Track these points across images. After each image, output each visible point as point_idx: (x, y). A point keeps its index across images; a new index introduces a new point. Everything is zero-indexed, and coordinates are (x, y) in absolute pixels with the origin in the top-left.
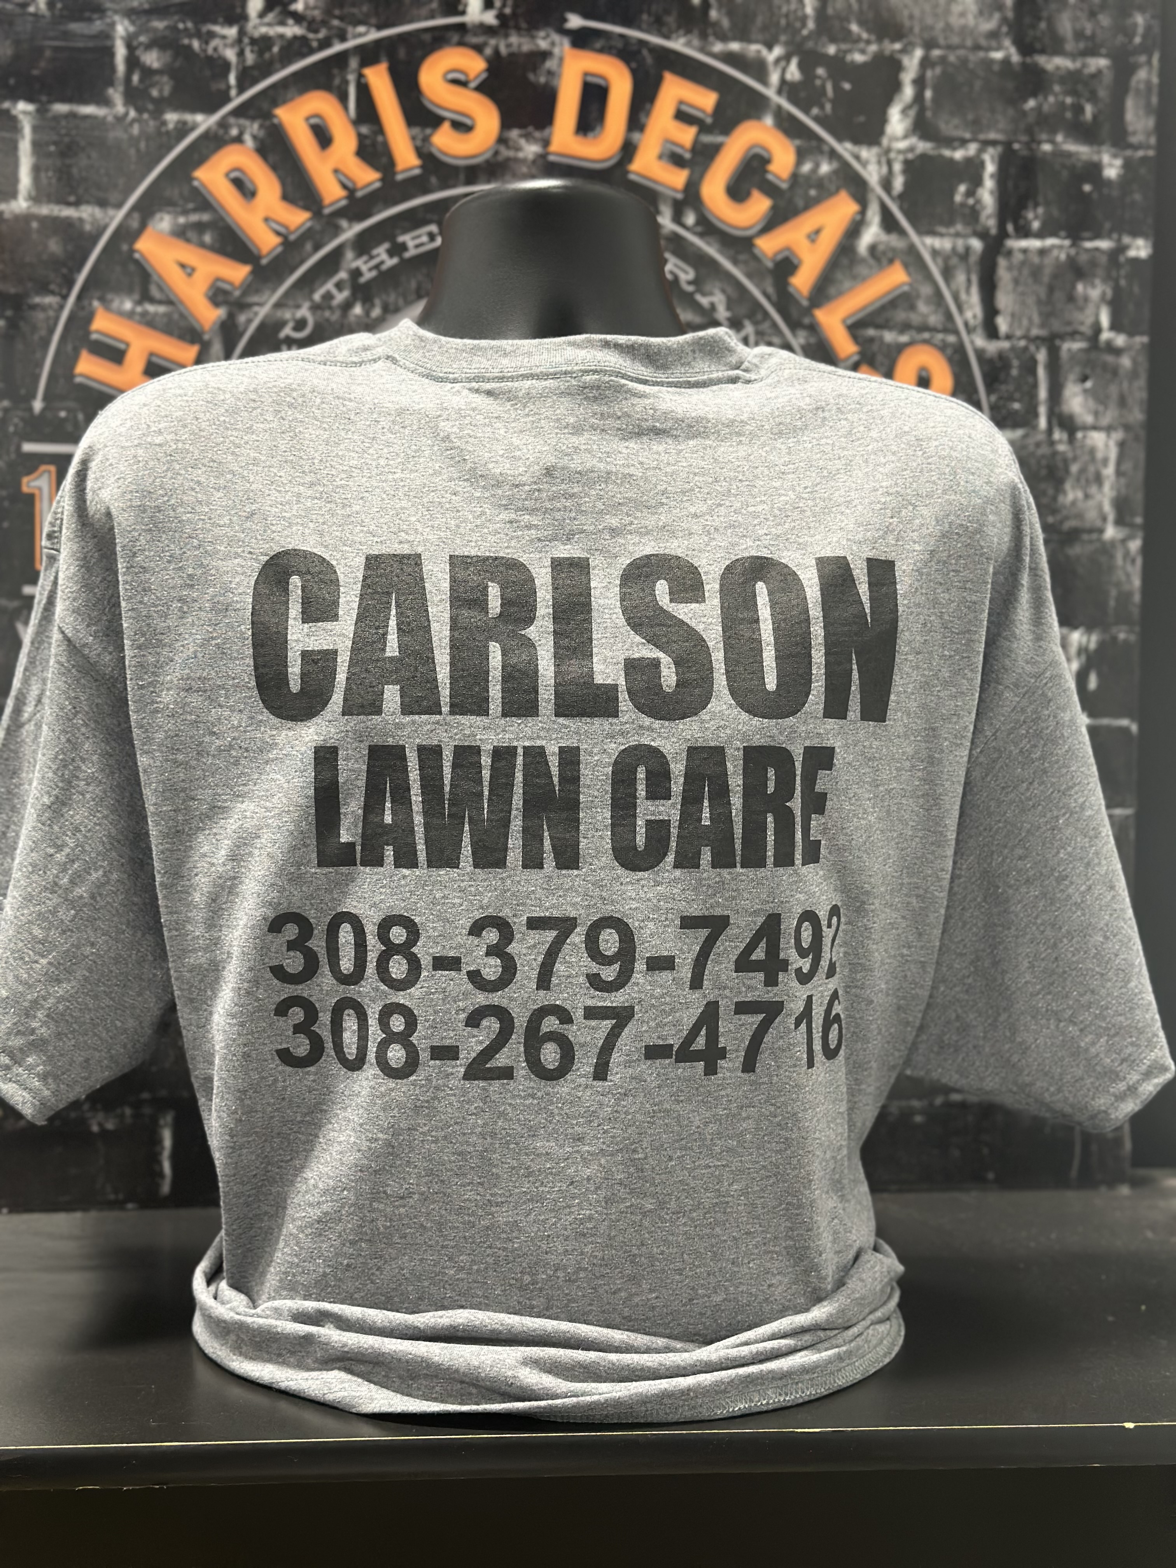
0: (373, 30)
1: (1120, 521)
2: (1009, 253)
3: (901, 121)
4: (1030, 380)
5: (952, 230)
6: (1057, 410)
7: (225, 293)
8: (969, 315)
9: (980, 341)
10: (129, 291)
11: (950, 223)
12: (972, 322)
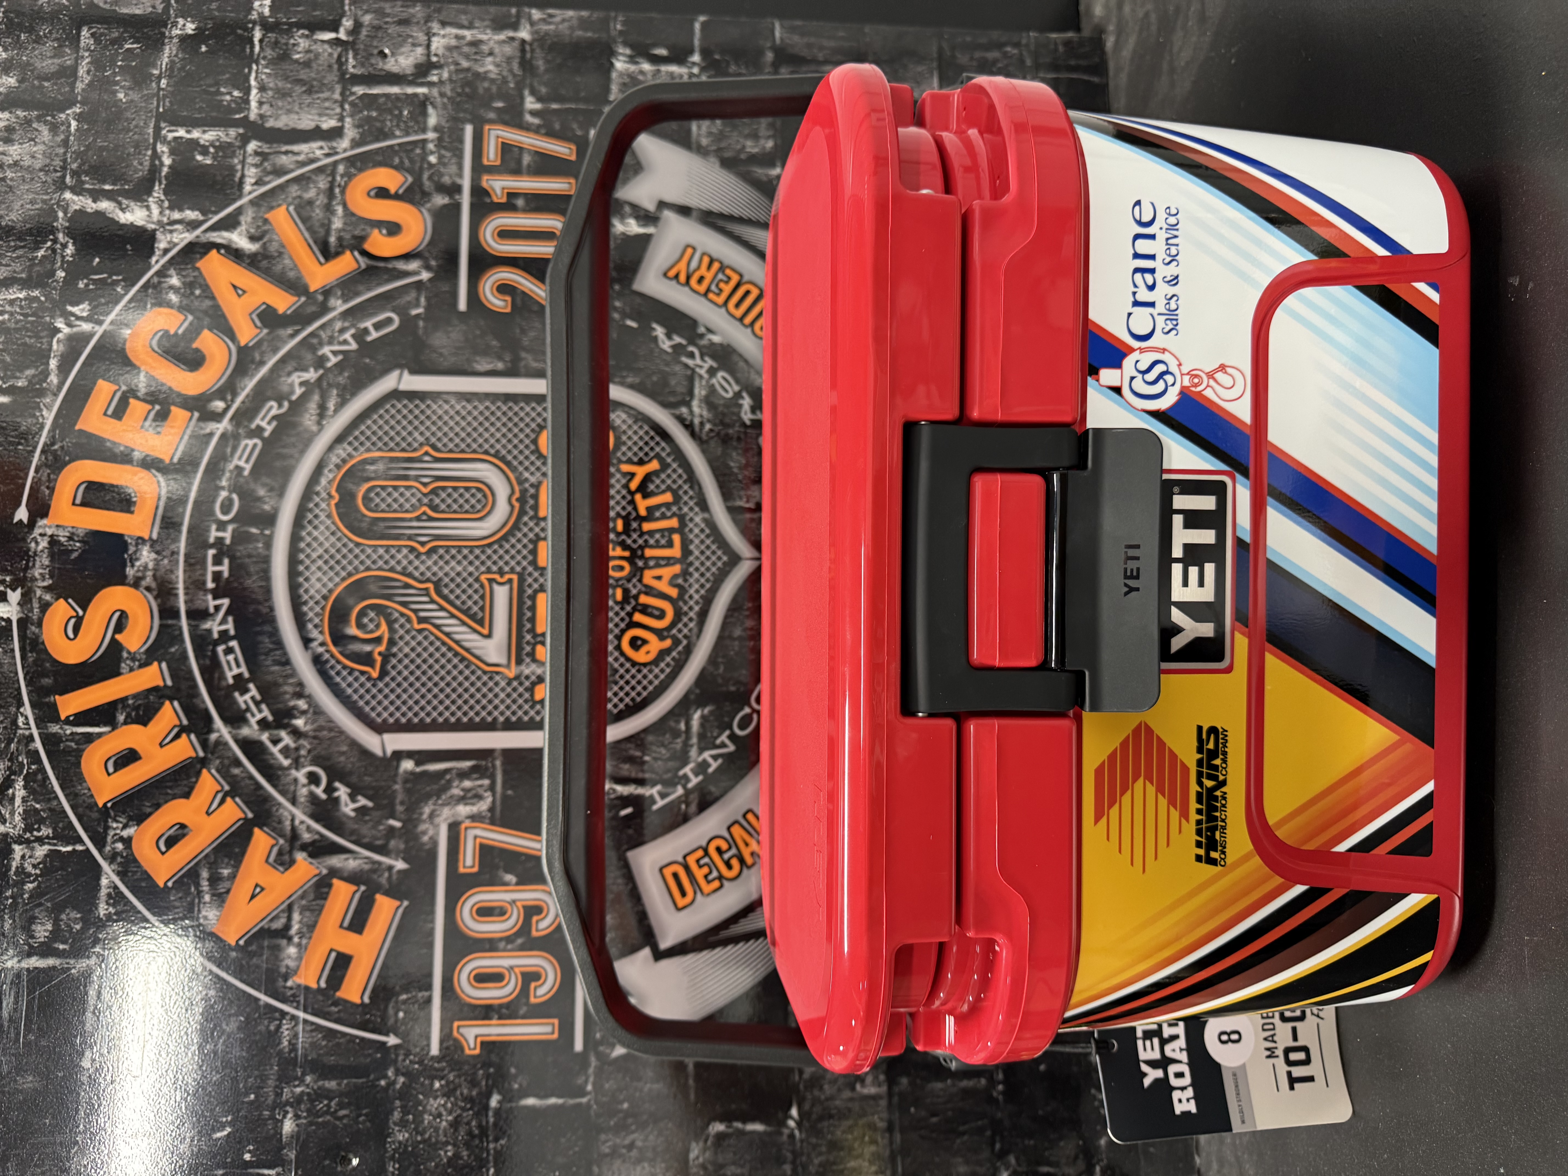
0: (22, 710)
1: (515, 27)
2: (262, 116)
3: (132, 211)
4: (382, 100)
5: (239, 167)
6: (410, 78)
7: (280, 853)
8: (319, 153)
9: (345, 143)
10: (277, 949)
11: (232, 169)
12: (326, 151)
